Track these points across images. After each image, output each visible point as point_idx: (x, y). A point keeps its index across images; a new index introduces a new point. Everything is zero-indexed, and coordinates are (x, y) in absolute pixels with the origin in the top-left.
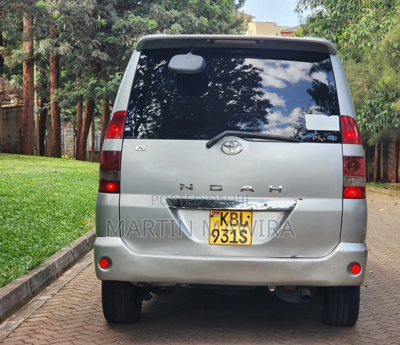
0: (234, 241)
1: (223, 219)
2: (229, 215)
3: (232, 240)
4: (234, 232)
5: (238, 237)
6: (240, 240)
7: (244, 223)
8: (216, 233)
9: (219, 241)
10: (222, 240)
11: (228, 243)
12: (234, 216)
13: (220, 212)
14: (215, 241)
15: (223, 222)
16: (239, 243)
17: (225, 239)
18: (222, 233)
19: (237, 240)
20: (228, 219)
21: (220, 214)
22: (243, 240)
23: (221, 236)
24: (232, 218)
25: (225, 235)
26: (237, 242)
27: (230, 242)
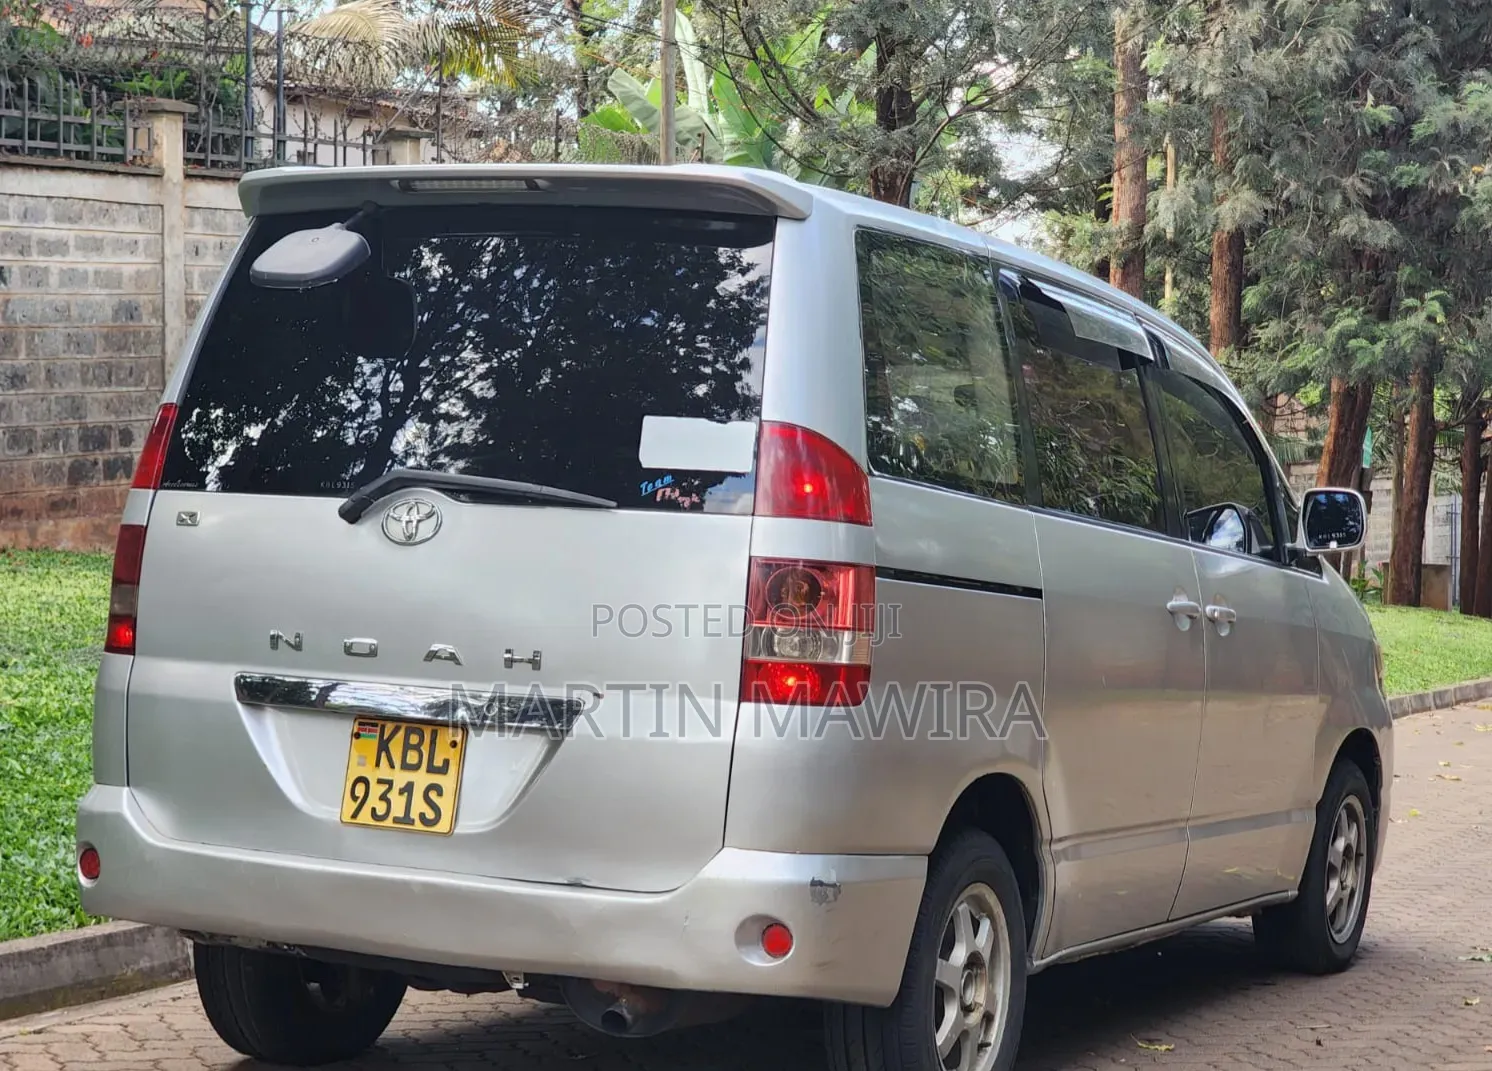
0: (406, 819)
1: (384, 746)
2: (401, 734)
3: (401, 814)
4: (408, 789)
5: (419, 806)
6: (422, 816)
7: (438, 762)
8: (360, 790)
9: (365, 816)
10: (374, 810)
11: (389, 822)
12: (414, 739)
13: (380, 723)
14: (355, 816)
15: (383, 754)
16: (418, 826)
17: (381, 809)
18: (377, 790)
19: (414, 815)
20: (396, 747)
21: (378, 729)
22: (430, 815)
23: (373, 801)
24: (407, 747)
25: (384, 797)
26: (412, 822)
27: (396, 820)
